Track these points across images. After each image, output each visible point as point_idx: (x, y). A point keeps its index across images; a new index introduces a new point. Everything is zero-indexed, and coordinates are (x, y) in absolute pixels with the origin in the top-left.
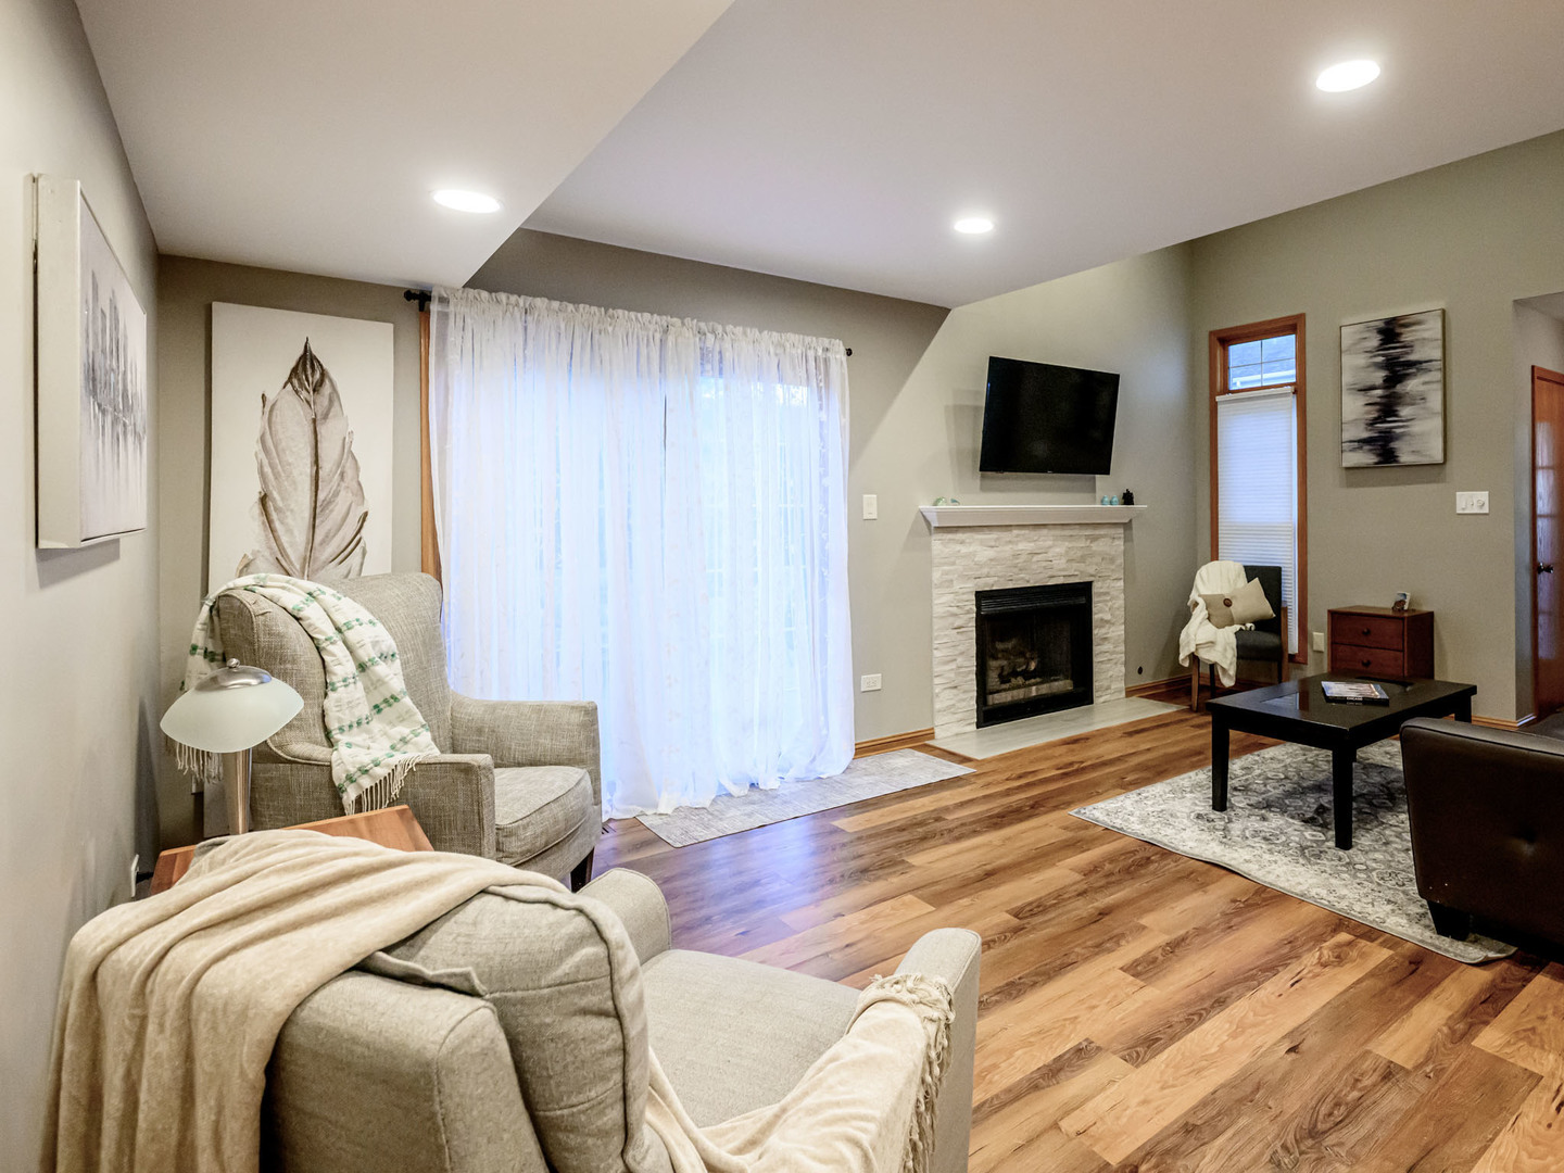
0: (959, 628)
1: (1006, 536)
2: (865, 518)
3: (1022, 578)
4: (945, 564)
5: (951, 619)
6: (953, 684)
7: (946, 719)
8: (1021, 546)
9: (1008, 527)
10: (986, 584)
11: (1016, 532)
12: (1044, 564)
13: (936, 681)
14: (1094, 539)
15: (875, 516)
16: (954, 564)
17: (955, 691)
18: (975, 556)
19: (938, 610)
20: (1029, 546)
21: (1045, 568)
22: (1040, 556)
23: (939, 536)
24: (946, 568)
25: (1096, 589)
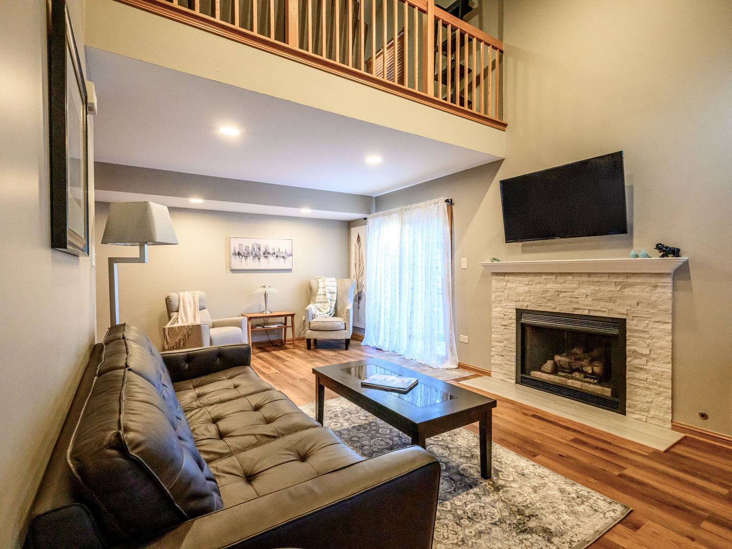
0: (506, 326)
1: (537, 279)
2: (462, 268)
3: (549, 306)
4: (498, 291)
5: (500, 321)
6: (500, 354)
7: (497, 370)
8: (549, 286)
9: (540, 274)
10: (522, 306)
11: (544, 277)
12: (569, 299)
13: (493, 349)
14: (625, 286)
15: (466, 267)
16: (503, 292)
17: (502, 357)
18: (516, 289)
19: (494, 314)
20: (558, 287)
21: (570, 302)
22: (567, 294)
23: (495, 277)
24: (498, 294)
25: (630, 325)
